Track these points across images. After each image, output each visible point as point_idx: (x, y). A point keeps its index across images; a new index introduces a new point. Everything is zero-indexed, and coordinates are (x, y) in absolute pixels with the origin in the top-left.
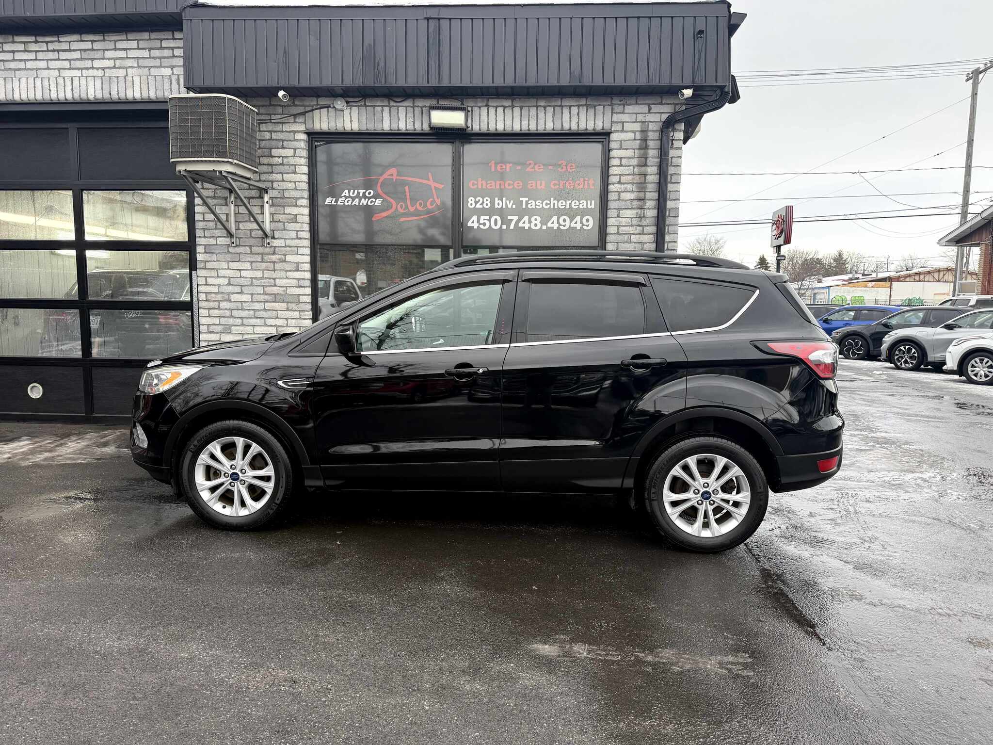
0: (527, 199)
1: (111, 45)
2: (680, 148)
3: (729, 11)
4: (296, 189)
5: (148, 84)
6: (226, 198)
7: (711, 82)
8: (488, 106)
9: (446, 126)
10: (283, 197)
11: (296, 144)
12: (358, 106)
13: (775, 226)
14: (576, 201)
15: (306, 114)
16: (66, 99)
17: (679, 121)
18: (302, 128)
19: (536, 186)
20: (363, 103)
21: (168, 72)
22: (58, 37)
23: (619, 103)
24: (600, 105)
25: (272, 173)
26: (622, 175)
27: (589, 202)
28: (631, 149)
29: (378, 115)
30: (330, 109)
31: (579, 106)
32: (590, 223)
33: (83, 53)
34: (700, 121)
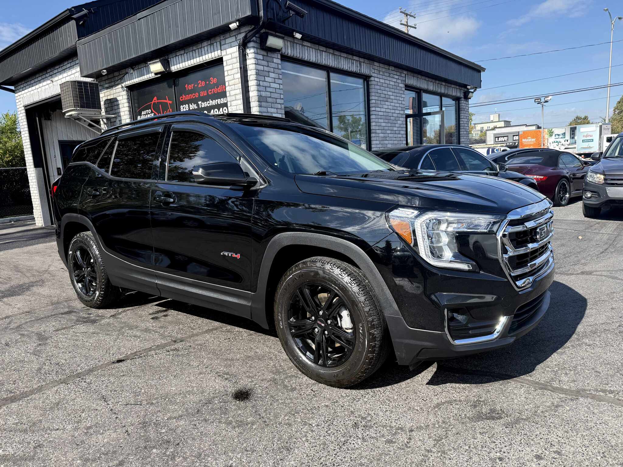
7: (243, 15)
9: (157, 72)
10: (122, 119)
12: (137, 70)
15: (123, 78)
18: (124, 85)
19: (203, 94)
20: (138, 67)
23: (223, 38)
24: (215, 42)
26: (230, 81)
28: (230, 64)
30: (128, 74)
31: (208, 45)
32: (226, 111)
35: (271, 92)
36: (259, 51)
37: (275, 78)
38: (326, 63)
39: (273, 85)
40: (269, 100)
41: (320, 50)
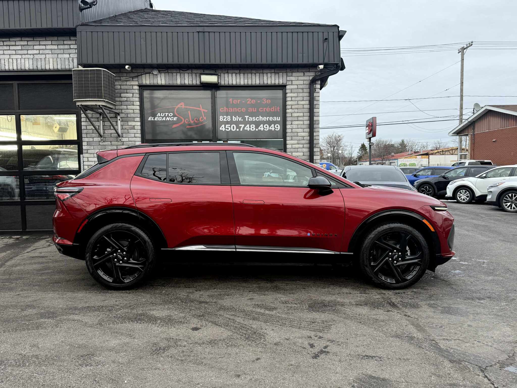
0: (248, 116)
1: (38, 43)
2: (319, 92)
3: (338, 29)
4: (134, 113)
5: (57, 62)
6: (98, 118)
7: (332, 62)
8: (228, 73)
9: (208, 82)
10: (127, 117)
11: (133, 91)
12: (164, 73)
13: (367, 128)
14: (272, 118)
15: (139, 77)
16: (13, 70)
17: (318, 80)
18: (137, 83)
19: (252, 110)
20: (167, 72)
21: (67, 56)
22: (9, 39)
23: (290, 71)
24: (280, 73)
25: (122, 105)
26: (293, 105)
27: (278, 117)
28: (295, 93)
29: (174, 77)
30: (150, 74)
31: (271, 73)
32: (278, 128)
33: (22, 46)
34: (327, 80)
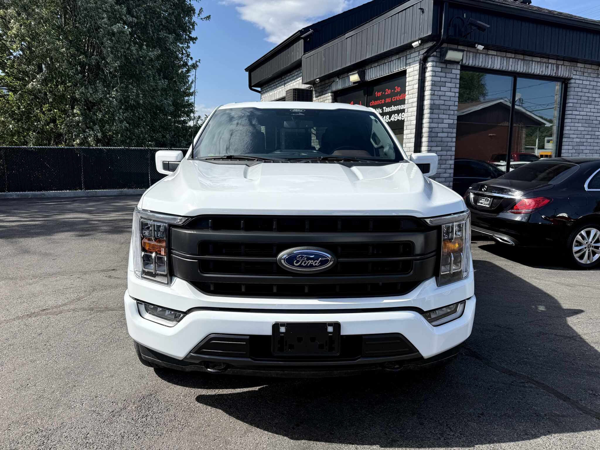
9: (354, 81)
11: (329, 98)
12: (341, 79)
14: (400, 106)
15: (331, 85)
18: (330, 91)
19: (388, 101)
23: (409, 53)
24: (402, 57)
26: (409, 90)
28: (412, 76)
30: (335, 82)
31: (396, 59)
35: (445, 100)
36: (438, 64)
37: (451, 88)
38: (513, 69)
39: (448, 94)
40: (442, 107)
41: (507, 58)
